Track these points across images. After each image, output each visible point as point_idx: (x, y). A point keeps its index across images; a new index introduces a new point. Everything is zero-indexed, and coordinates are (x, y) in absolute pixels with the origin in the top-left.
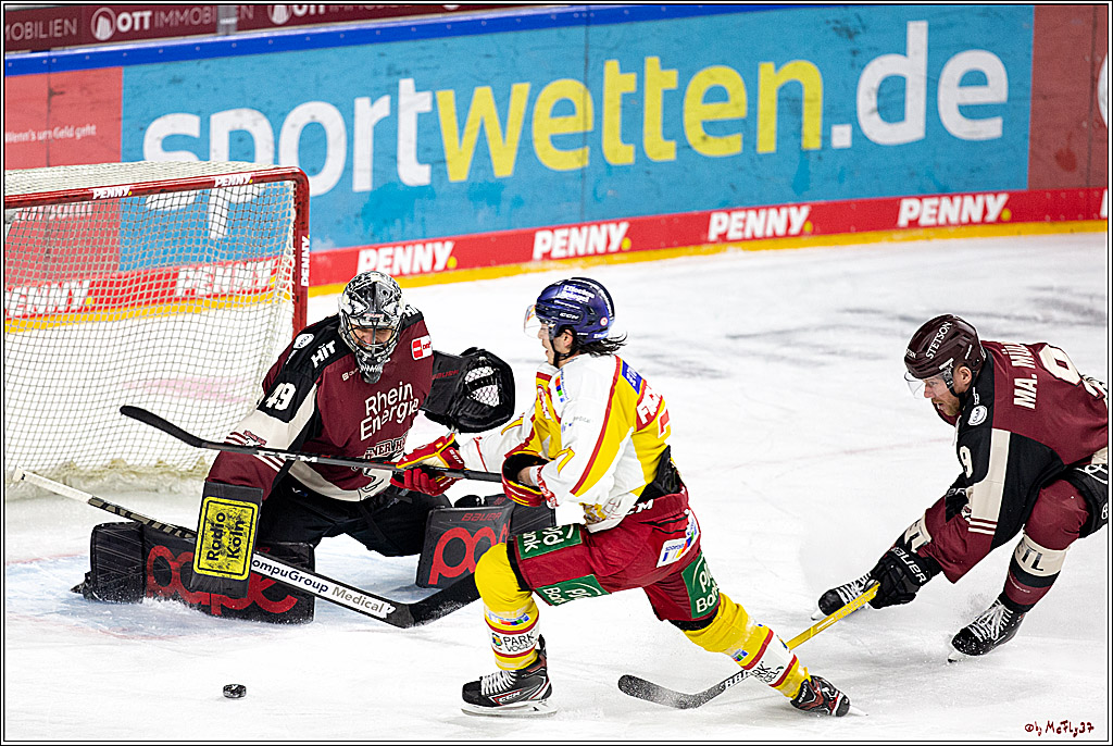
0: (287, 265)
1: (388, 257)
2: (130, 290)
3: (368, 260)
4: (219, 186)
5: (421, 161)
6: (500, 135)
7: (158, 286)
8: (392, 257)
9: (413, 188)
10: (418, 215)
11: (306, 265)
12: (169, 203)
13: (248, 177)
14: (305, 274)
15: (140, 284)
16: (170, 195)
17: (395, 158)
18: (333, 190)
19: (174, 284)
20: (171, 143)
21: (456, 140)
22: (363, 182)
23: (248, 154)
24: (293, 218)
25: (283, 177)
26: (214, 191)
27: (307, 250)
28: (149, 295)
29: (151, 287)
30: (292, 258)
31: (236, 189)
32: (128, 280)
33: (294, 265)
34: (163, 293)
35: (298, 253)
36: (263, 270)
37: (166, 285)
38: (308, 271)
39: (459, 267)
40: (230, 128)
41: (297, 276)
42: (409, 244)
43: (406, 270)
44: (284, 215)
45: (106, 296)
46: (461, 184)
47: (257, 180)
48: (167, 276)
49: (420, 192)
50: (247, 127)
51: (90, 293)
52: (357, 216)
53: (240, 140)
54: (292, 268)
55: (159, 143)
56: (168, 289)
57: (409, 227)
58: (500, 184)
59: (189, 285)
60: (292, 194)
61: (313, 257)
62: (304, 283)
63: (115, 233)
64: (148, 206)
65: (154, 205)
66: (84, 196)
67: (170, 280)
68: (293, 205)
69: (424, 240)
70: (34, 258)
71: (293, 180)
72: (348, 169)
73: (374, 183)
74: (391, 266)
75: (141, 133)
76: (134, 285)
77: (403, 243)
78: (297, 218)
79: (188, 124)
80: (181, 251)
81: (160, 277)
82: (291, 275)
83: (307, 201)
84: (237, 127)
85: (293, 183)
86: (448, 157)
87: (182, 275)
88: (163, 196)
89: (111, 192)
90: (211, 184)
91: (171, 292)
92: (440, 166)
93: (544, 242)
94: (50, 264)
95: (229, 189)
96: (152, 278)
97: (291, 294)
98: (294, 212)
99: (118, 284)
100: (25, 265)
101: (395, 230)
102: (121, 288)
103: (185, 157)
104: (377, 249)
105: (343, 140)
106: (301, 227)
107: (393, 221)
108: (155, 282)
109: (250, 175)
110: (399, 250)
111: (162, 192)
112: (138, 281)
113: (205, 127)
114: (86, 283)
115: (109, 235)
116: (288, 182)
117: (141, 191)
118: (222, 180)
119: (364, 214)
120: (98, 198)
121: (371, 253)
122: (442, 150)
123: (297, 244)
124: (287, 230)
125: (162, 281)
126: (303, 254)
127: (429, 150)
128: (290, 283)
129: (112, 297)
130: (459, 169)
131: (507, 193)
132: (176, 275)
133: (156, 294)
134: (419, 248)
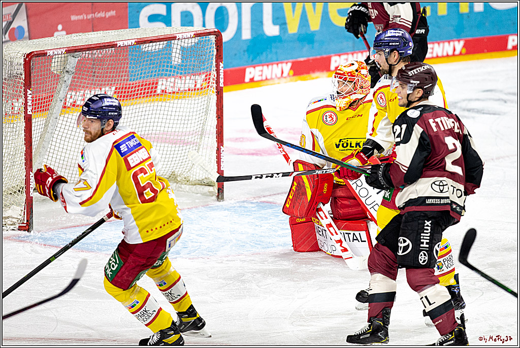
0: (213, 76)
1: (260, 71)
2: (135, 91)
3: (250, 73)
4: (179, 39)
5: (274, 23)
6: (313, 10)
7: (149, 88)
8: (262, 71)
9: (270, 37)
10: (274, 50)
11: (222, 76)
12: (154, 48)
13: (192, 34)
14: (222, 81)
15: (140, 88)
16: (154, 44)
17: (262, 22)
18: (232, 39)
19: (156, 87)
20: (153, 18)
21: (292, 13)
22: (246, 35)
23: (190, 22)
24: (215, 53)
25: (210, 34)
26: (176, 41)
27: (222, 69)
28: (144, 93)
29: (145, 89)
30: (215, 73)
31: (187, 40)
32: (134, 85)
33: (216, 76)
34: (151, 92)
35: (218, 71)
36: (200, 80)
37: (152, 88)
38: (223, 79)
39: (294, 75)
40: (181, 10)
41: (218, 82)
42: (270, 64)
43: (269, 77)
44: (210, 52)
45: (123, 94)
46: (294, 34)
47: (197, 35)
48: (153, 84)
49: (274, 39)
50: (190, 9)
51: (115, 92)
52: (244, 51)
53: (186, 16)
54: (215, 78)
55: (147, 19)
56: (153, 90)
57: (270, 56)
58: (313, 34)
59: (163, 88)
60: (214, 42)
61: (225, 72)
62: (221, 85)
63: (127, 64)
64: (143, 50)
65: (146, 49)
66: (112, 45)
67: (154, 86)
68: (215, 47)
69: (277, 62)
70: (87, 75)
71: (214, 35)
72: (239, 29)
73: (252, 35)
74: (262, 75)
75: (138, 14)
76: (137, 88)
77: (267, 63)
78: (217, 53)
79: (161, 9)
80: (159, 71)
81: (149, 84)
82: (215, 82)
83: (222, 45)
84: (185, 10)
85: (214, 36)
86: (288, 21)
87: (160, 83)
88: (151, 44)
89: (126, 43)
90: (174, 38)
91: (155, 91)
92: (283, 26)
93: (336, 61)
94: (95, 78)
95: (183, 40)
96: (146, 85)
97: (215, 91)
98: (215, 50)
99: (129, 88)
100: (82, 78)
101: (263, 57)
102: (130, 90)
103: (160, 25)
104: (254, 67)
105: (236, 14)
106: (219, 58)
107: (262, 53)
108: (147, 87)
109: (193, 33)
110: (265, 67)
111: (151, 42)
112: (139, 86)
113: (169, 10)
114: (113, 88)
115: (124, 64)
116: (212, 36)
117: (141, 42)
118: (180, 36)
119: (248, 50)
120: (120, 46)
121: (252, 69)
122: (284, 18)
123: (218, 66)
124: (212, 59)
125: (151, 86)
126: (220, 71)
127: (278, 18)
128: (215, 85)
129: (126, 94)
130: (293, 28)
131: (316, 38)
132: (157, 83)
133: (148, 93)
134: (275, 66)
